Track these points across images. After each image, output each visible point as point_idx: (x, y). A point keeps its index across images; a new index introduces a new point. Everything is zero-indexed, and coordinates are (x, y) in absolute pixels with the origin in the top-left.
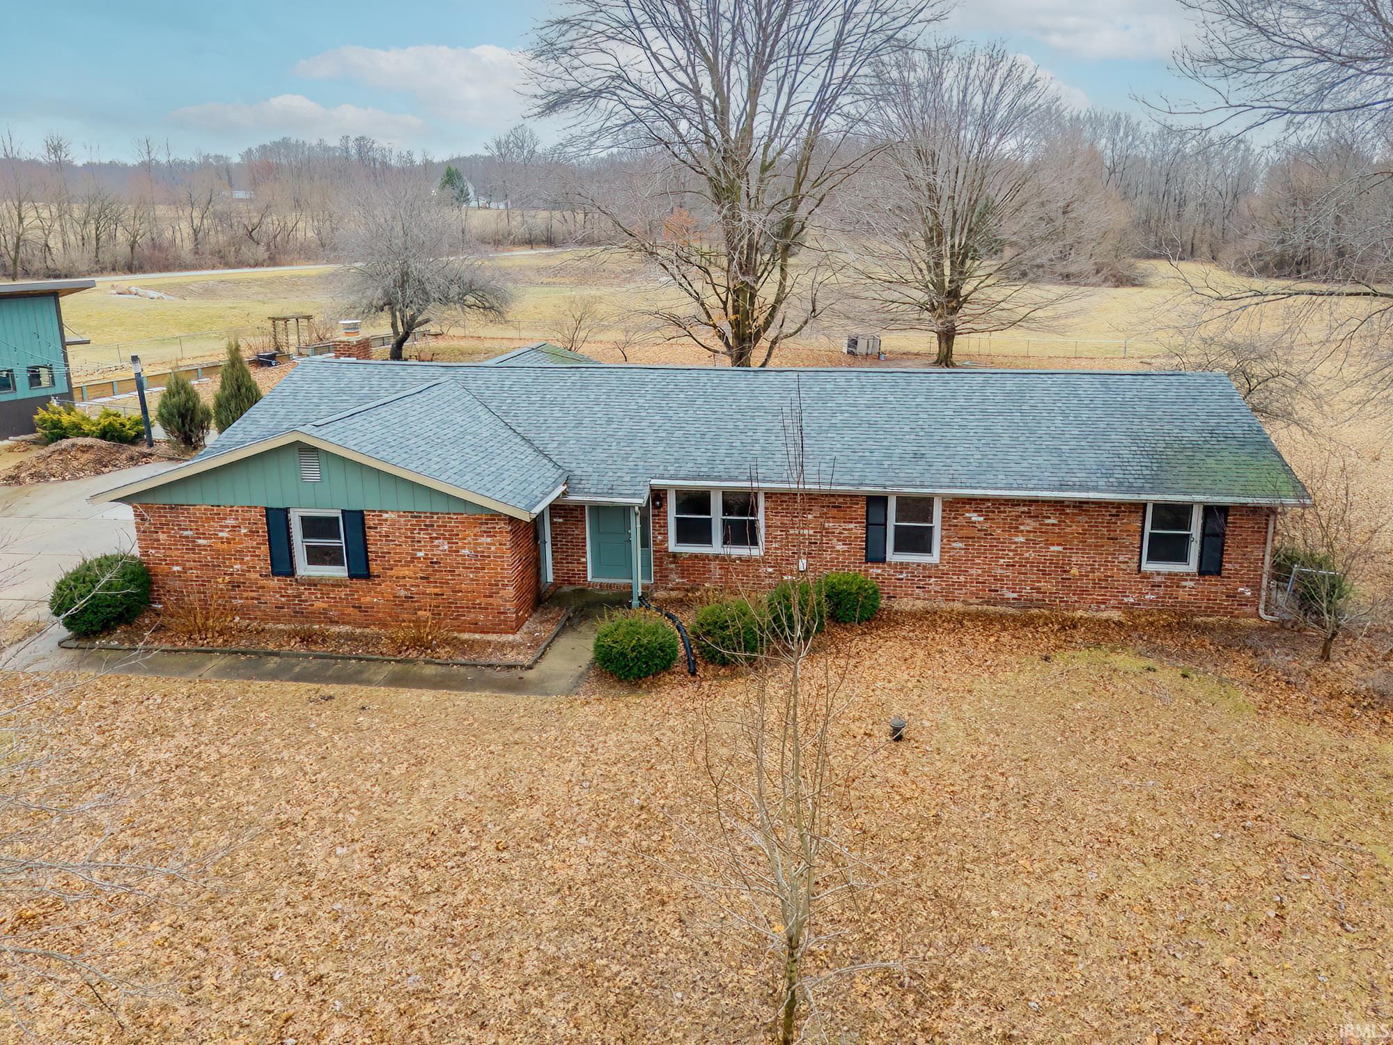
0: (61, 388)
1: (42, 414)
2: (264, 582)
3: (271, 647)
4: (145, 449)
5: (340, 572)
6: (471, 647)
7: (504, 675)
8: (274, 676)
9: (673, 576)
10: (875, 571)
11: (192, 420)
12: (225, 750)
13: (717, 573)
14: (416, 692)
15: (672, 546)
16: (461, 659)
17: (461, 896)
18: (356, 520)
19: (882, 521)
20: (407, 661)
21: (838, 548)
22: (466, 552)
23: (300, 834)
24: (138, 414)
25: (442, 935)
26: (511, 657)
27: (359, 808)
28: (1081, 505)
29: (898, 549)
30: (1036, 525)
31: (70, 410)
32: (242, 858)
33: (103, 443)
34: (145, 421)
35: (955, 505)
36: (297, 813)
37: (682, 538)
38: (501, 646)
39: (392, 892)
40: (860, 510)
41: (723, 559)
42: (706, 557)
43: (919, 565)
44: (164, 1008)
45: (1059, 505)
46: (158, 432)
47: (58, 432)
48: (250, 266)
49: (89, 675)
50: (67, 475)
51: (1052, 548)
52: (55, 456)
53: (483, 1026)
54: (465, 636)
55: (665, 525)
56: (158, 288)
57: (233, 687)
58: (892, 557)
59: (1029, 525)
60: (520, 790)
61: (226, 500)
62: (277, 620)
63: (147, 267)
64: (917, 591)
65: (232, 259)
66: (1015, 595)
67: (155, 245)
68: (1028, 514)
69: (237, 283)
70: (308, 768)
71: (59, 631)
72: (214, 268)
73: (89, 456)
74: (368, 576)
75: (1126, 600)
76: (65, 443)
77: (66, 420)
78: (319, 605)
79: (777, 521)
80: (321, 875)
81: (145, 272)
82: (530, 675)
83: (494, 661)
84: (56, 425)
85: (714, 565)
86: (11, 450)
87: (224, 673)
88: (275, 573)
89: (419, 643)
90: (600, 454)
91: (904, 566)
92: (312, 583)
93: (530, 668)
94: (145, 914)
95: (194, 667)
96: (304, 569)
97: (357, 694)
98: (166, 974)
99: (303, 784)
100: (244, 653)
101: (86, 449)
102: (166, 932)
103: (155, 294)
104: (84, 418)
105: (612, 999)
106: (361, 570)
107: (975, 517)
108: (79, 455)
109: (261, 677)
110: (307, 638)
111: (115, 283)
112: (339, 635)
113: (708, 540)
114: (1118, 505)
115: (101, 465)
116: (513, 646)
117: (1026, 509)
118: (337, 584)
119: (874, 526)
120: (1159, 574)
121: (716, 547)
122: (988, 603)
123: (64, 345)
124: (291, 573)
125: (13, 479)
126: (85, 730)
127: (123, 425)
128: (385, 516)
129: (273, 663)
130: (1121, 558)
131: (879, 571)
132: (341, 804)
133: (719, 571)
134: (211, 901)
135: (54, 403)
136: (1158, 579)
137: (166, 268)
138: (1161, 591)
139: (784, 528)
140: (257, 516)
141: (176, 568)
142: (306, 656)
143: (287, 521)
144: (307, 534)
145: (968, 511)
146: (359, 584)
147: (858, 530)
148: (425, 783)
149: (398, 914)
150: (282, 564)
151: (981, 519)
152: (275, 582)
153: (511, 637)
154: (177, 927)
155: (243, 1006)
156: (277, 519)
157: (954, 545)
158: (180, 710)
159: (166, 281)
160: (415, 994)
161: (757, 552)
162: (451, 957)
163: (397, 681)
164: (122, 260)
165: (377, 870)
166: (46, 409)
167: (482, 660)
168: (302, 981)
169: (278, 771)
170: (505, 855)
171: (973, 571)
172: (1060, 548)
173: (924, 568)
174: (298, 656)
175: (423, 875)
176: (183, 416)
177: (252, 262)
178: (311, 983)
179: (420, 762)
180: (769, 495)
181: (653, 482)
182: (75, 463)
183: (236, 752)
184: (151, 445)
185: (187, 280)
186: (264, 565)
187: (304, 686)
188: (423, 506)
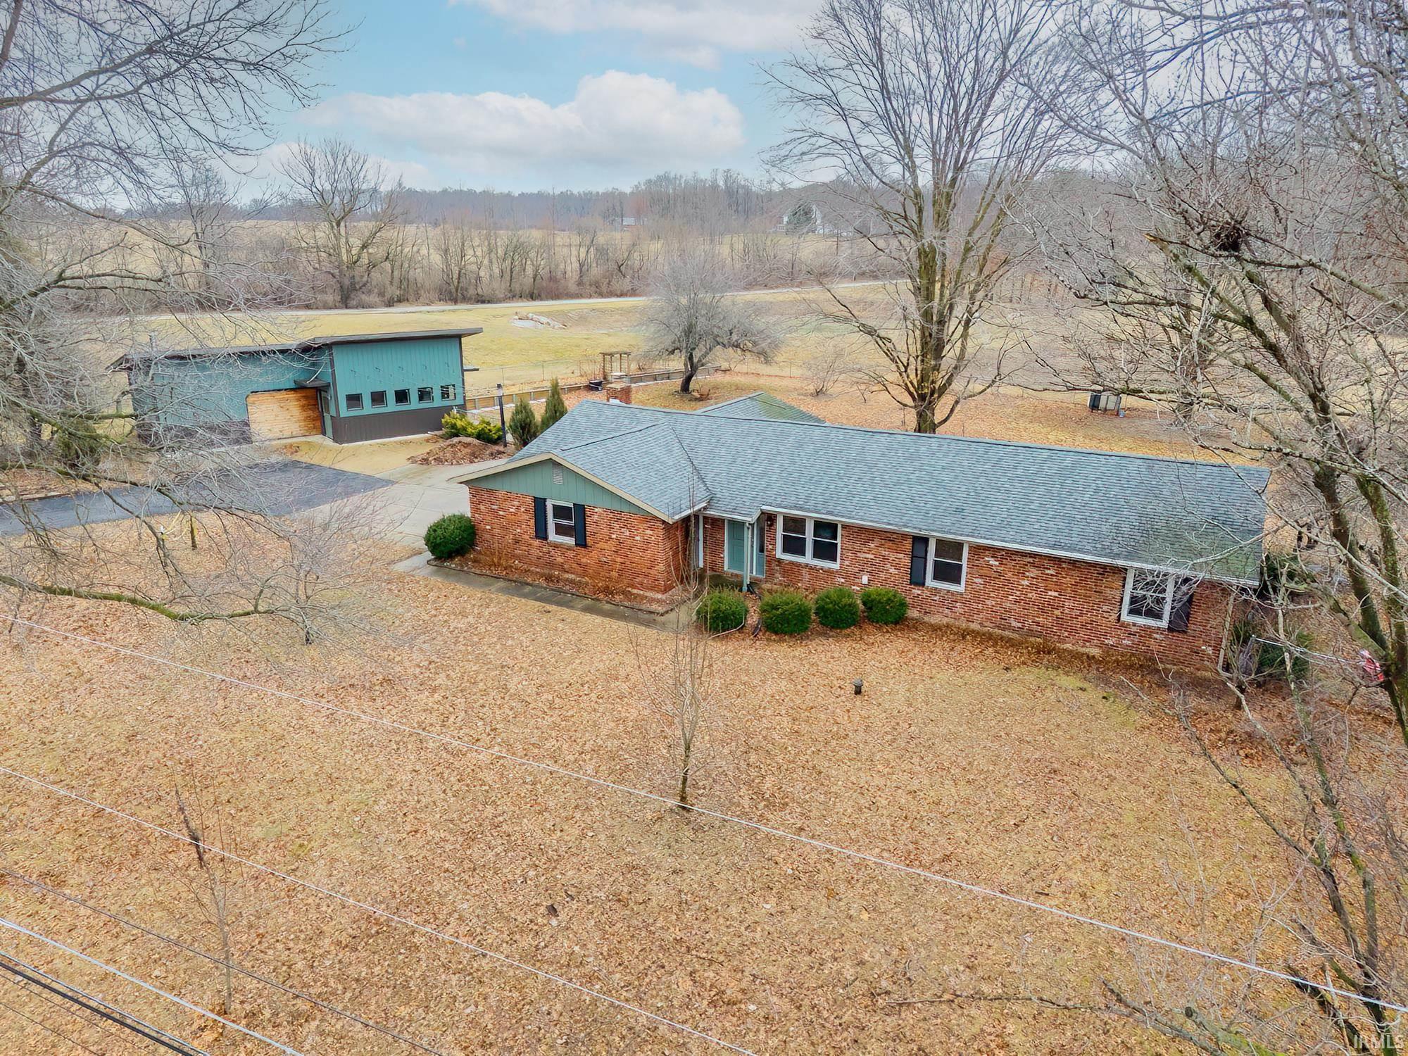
0: (459, 401)
1: (446, 419)
2: (531, 541)
3: (529, 580)
4: (501, 449)
5: (570, 541)
6: (635, 598)
7: (647, 616)
8: (525, 596)
9: (777, 575)
10: (916, 591)
11: (529, 431)
12: (489, 628)
13: (806, 577)
14: (594, 616)
15: (779, 554)
16: (626, 604)
17: (571, 713)
18: (580, 510)
19: (923, 555)
20: (597, 600)
21: (891, 571)
22: (638, 538)
23: (509, 672)
24: (499, 424)
25: (555, 726)
26: (655, 607)
27: (541, 666)
28: (1073, 562)
29: (935, 577)
30: (1039, 573)
31: (463, 416)
32: (481, 676)
33: (476, 442)
34: (503, 429)
35: (978, 550)
36: (511, 663)
37: (786, 549)
38: (652, 600)
39: (540, 704)
40: (908, 545)
41: (811, 568)
42: (799, 565)
43: (948, 591)
44: (432, 725)
45: (1057, 561)
46: (509, 438)
47: (455, 432)
48: (618, 296)
49: (437, 580)
50: (454, 462)
51: (1050, 593)
52: (449, 449)
53: (556, 762)
54: (635, 591)
55: (775, 539)
56: (548, 315)
57: (503, 598)
58: (930, 582)
59: (1034, 572)
60: (622, 673)
61: (514, 490)
62: (537, 566)
63: (543, 296)
64: (947, 611)
65: (604, 289)
66: (1020, 625)
67: (552, 279)
68: (1033, 564)
69: (603, 311)
70: (524, 644)
71: (428, 555)
72: (590, 296)
73: (468, 450)
74: (585, 546)
75: (1106, 642)
76: (455, 440)
77: (459, 423)
78: (559, 560)
79: (849, 545)
80: (512, 691)
81: (541, 300)
82: (659, 619)
83: (643, 607)
84: (453, 426)
85: (804, 571)
86: (427, 441)
87: (501, 590)
88: (537, 537)
89: (607, 591)
90: (738, 485)
91: (937, 591)
92: (556, 546)
93: (662, 615)
94: (434, 690)
95: (487, 585)
96: (553, 536)
97: (564, 612)
98: (435, 714)
99: (519, 651)
100: (515, 582)
101: (467, 445)
102: (440, 698)
103: (543, 319)
104: (469, 424)
105: (618, 767)
106: (582, 543)
107: (992, 562)
108: (462, 449)
109: (519, 596)
110: (549, 578)
111: (518, 310)
112: (567, 580)
113: (803, 553)
114: (1104, 567)
115: (474, 457)
116: (659, 601)
117: (1031, 560)
118: (569, 549)
119: (918, 558)
120: (1134, 625)
121: (808, 559)
122: (999, 627)
123: (463, 371)
124: (546, 538)
125: (425, 461)
126: (429, 607)
127: (490, 431)
128: (596, 510)
129: (528, 589)
130: (1105, 608)
131: (919, 592)
132: (533, 663)
133: (808, 576)
134: (461, 691)
135: (455, 411)
136: (1134, 629)
137: (557, 296)
138: (1136, 639)
139: (855, 552)
140: (530, 501)
141: (488, 527)
142: (546, 588)
143: (545, 506)
144: (555, 516)
145: (988, 556)
146: (581, 550)
147: (905, 560)
148: (578, 661)
149: (539, 713)
150: (541, 533)
151: (997, 563)
152: (537, 543)
153: (659, 596)
154: (445, 697)
155: (462, 732)
156: (540, 503)
157: (976, 580)
158: (474, 605)
159: (555, 308)
160: (533, 744)
161: (835, 566)
162: (554, 735)
163: (587, 609)
164: (527, 289)
165: (537, 694)
166: (449, 415)
167: (637, 606)
168: (488, 729)
169: (510, 642)
170: (601, 701)
171: (988, 602)
172: (1056, 594)
173: (953, 594)
174: (542, 587)
175: (557, 700)
176: (523, 428)
177: (619, 293)
178: (492, 730)
179: (580, 651)
180: (844, 527)
181: (764, 507)
182: (459, 454)
183: (494, 630)
184: (505, 446)
185: (567, 308)
186: (532, 532)
187: (538, 603)
188: (617, 506)
